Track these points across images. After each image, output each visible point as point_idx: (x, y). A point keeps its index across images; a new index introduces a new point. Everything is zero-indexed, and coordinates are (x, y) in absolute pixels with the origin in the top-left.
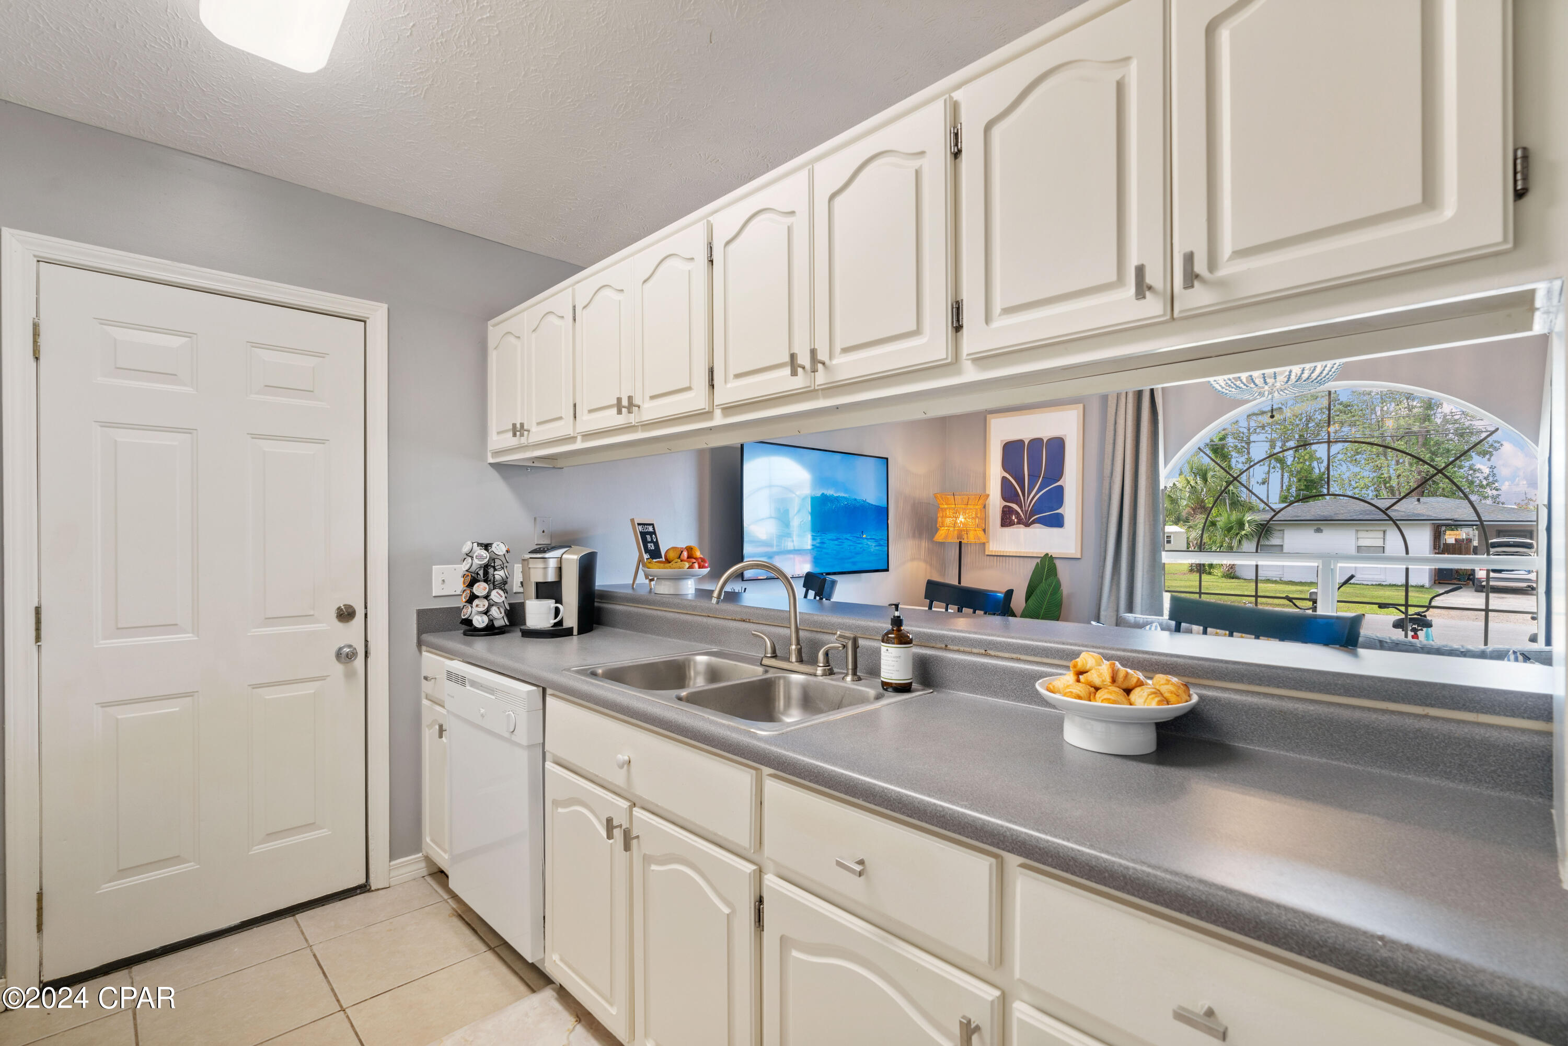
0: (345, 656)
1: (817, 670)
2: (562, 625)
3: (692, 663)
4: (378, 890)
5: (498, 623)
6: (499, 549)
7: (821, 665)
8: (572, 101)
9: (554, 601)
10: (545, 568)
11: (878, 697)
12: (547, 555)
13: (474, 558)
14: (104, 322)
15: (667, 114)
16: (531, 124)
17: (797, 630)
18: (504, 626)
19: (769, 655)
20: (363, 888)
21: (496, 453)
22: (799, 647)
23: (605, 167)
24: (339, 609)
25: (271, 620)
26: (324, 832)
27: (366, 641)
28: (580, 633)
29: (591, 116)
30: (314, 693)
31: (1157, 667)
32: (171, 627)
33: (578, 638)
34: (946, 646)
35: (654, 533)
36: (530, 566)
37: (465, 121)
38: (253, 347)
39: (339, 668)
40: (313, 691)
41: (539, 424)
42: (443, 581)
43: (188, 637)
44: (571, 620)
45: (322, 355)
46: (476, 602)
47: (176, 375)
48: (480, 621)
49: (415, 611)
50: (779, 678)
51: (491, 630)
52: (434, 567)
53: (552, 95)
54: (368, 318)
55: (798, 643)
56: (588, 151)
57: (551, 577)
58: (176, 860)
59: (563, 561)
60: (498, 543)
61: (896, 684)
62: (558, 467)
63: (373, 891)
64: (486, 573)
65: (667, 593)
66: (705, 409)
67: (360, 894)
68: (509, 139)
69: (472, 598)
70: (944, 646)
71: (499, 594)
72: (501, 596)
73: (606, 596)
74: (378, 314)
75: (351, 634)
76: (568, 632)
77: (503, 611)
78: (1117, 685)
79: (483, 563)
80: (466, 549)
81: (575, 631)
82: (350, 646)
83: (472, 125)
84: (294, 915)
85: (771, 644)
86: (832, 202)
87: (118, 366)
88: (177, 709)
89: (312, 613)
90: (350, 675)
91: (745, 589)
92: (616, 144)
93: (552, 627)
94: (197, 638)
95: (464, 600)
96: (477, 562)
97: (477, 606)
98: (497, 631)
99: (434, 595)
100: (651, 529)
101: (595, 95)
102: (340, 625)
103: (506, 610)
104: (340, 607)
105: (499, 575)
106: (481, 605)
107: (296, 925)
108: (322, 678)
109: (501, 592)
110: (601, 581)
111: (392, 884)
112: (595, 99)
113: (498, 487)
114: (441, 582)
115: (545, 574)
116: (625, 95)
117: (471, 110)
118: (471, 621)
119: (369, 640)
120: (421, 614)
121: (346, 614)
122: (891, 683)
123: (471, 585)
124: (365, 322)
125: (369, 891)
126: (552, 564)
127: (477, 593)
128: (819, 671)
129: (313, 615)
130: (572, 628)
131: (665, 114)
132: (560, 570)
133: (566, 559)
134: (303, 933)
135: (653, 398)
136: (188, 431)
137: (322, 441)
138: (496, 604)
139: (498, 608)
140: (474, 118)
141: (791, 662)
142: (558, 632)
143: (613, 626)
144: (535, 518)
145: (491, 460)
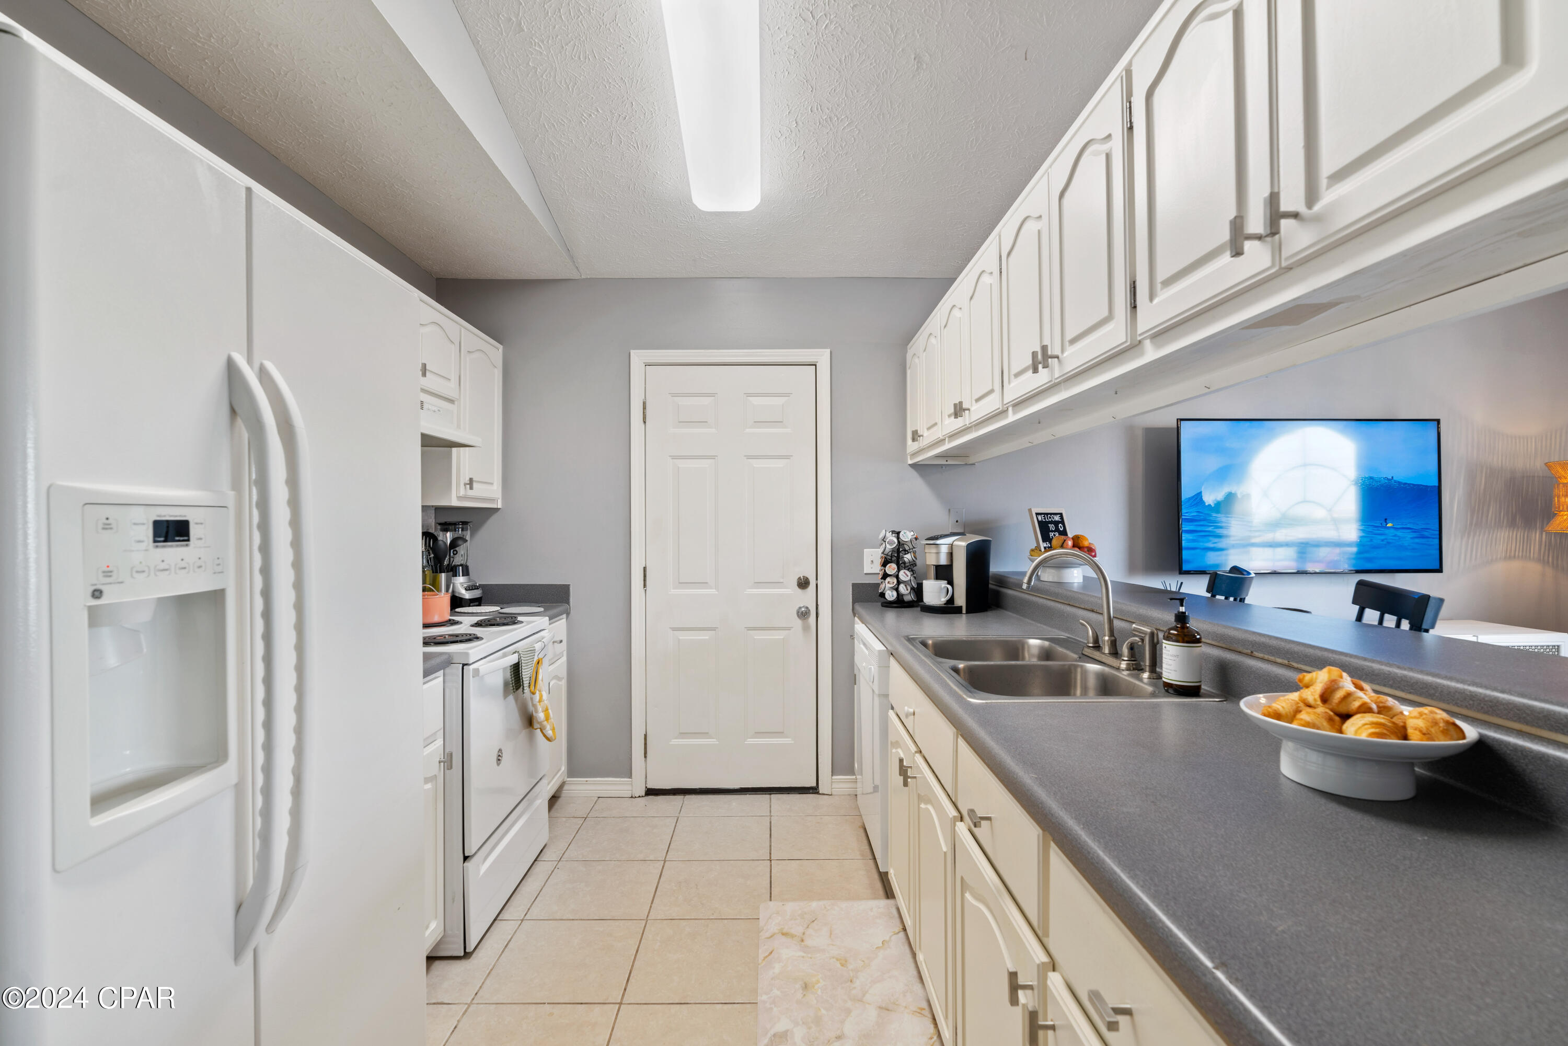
0: (803, 614)
1: (1120, 664)
2: (953, 604)
3: (1026, 646)
4: (824, 794)
5: (908, 598)
6: (907, 536)
7: (1126, 659)
8: (931, 154)
9: (946, 582)
10: (938, 553)
11: (1153, 695)
12: (938, 542)
13: (886, 543)
14: (675, 395)
15: (1016, 130)
16: (906, 183)
17: (1110, 621)
18: (911, 601)
19: (1091, 645)
20: (814, 790)
21: (914, 455)
22: (1113, 638)
23: (979, 193)
24: (799, 578)
25: (758, 584)
26: (788, 741)
27: (817, 605)
28: (968, 612)
29: (950, 159)
30: (783, 639)
31: (1471, 702)
32: (704, 584)
33: (966, 616)
34: (1252, 652)
35: (1062, 522)
36: (926, 551)
37: (858, 199)
38: (747, 396)
39: (799, 622)
40: (782, 637)
41: (928, 429)
42: (872, 561)
43: (713, 591)
44: (961, 601)
45: (787, 395)
46: (888, 579)
47: (706, 422)
48: (891, 596)
49: (851, 584)
50: (1078, 666)
51: (900, 603)
52: (865, 550)
53: (913, 156)
54: (817, 362)
55: (1112, 633)
56: (959, 186)
57: (943, 561)
58: (705, 735)
59: (953, 547)
60: (905, 531)
61: (1176, 685)
62: (970, 463)
63: (820, 794)
64: (898, 557)
65: (1051, 580)
66: (999, 408)
67: (812, 793)
68: (893, 200)
69: (885, 576)
70: (1249, 651)
71: (906, 574)
72: (908, 576)
73: (1002, 581)
74: (823, 357)
75: (806, 598)
76: (958, 610)
77: (909, 589)
78: (1331, 707)
79: (893, 547)
80: (881, 536)
81: (964, 611)
82: (807, 608)
83: (864, 200)
84: (771, 794)
85: (1093, 633)
86: (1062, 201)
87: (680, 421)
88: (707, 638)
89: (782, 581)
90: (806, 628)
91: (1182, 583)
92: (981, 171)
93: (945, 604)
94: (717, 593)
95: (880, 577)
96: (889, 547)
97: (889, 582)
98: (905, 605)
99: (865, 572)
100: (1057, 518)
101: (947, 142)
102: (800, 591)
103: (912, 588)
104: (800, 577)
105: (908, 557)
106: (891, 582)
107: (769, 801)
108: (789, 629)
109: (909, 573)
110: (996, 567)
111: (834, 793)
112: (948, 144)
113: (917, 482)
114: (870, 562)
115: (938, 558)
116: (972, 131)
117: (860, 190)
118: (885, 594)
119: (818, 604)
120: (855, 586)
121: (803, 584)
122: (1172, 684)
123: (884, 564)
124: (816, 365)
125: (818, 793)
126: (944, 550)
127: (888, 572)
128: (1123, 665)
129: (782, 583)
130: (961, 607)
131: (1014, 130)
132: (951, 555)
133: (957, 546)
134: (770, 807)
135: (977, 400)
136: (713, 457)
137: (787, 457)
138: (904, 582)
139: (906, 586)
140: (864, 194)
141: (1104, 654)
142: (949, 609)
143: (1006, 609)
144: (949, 510)
145: (910, 462)
